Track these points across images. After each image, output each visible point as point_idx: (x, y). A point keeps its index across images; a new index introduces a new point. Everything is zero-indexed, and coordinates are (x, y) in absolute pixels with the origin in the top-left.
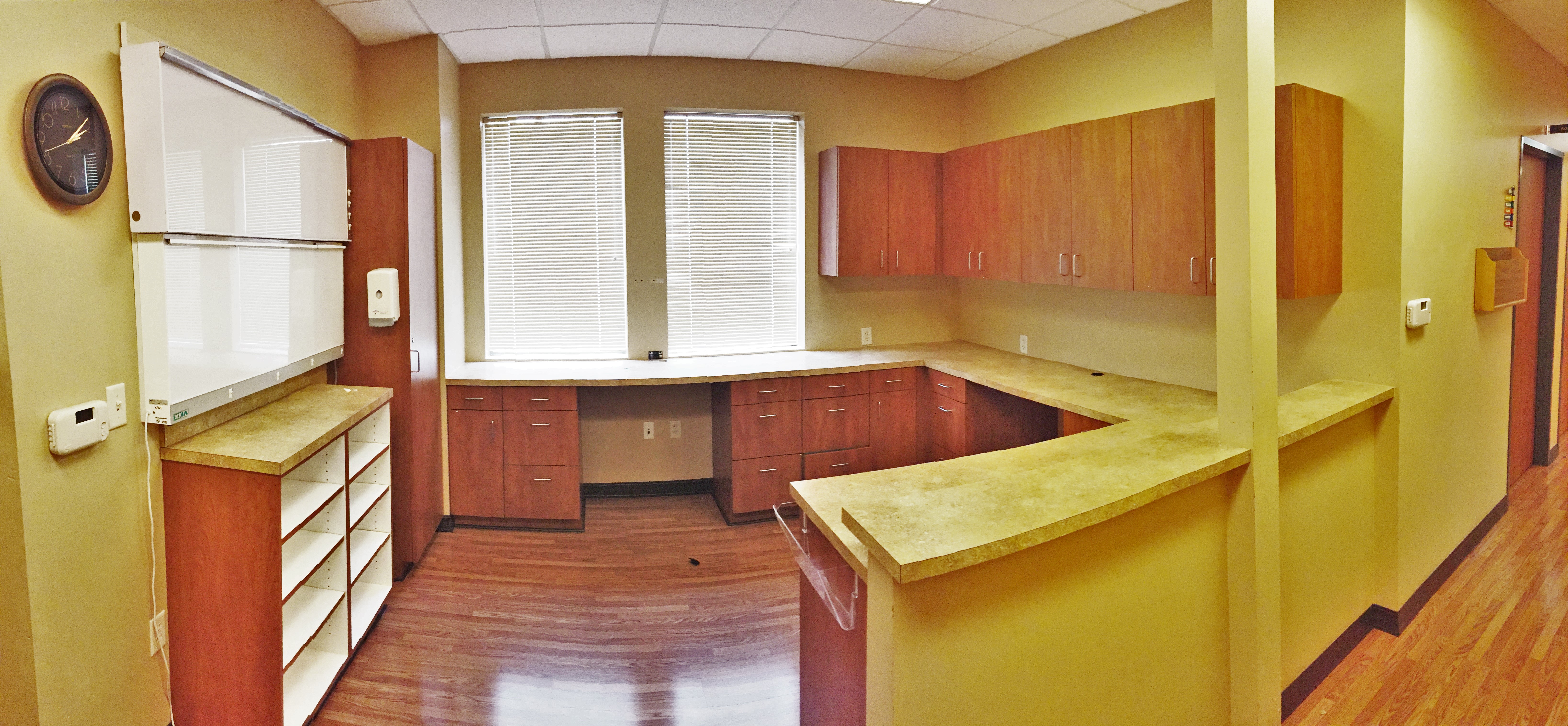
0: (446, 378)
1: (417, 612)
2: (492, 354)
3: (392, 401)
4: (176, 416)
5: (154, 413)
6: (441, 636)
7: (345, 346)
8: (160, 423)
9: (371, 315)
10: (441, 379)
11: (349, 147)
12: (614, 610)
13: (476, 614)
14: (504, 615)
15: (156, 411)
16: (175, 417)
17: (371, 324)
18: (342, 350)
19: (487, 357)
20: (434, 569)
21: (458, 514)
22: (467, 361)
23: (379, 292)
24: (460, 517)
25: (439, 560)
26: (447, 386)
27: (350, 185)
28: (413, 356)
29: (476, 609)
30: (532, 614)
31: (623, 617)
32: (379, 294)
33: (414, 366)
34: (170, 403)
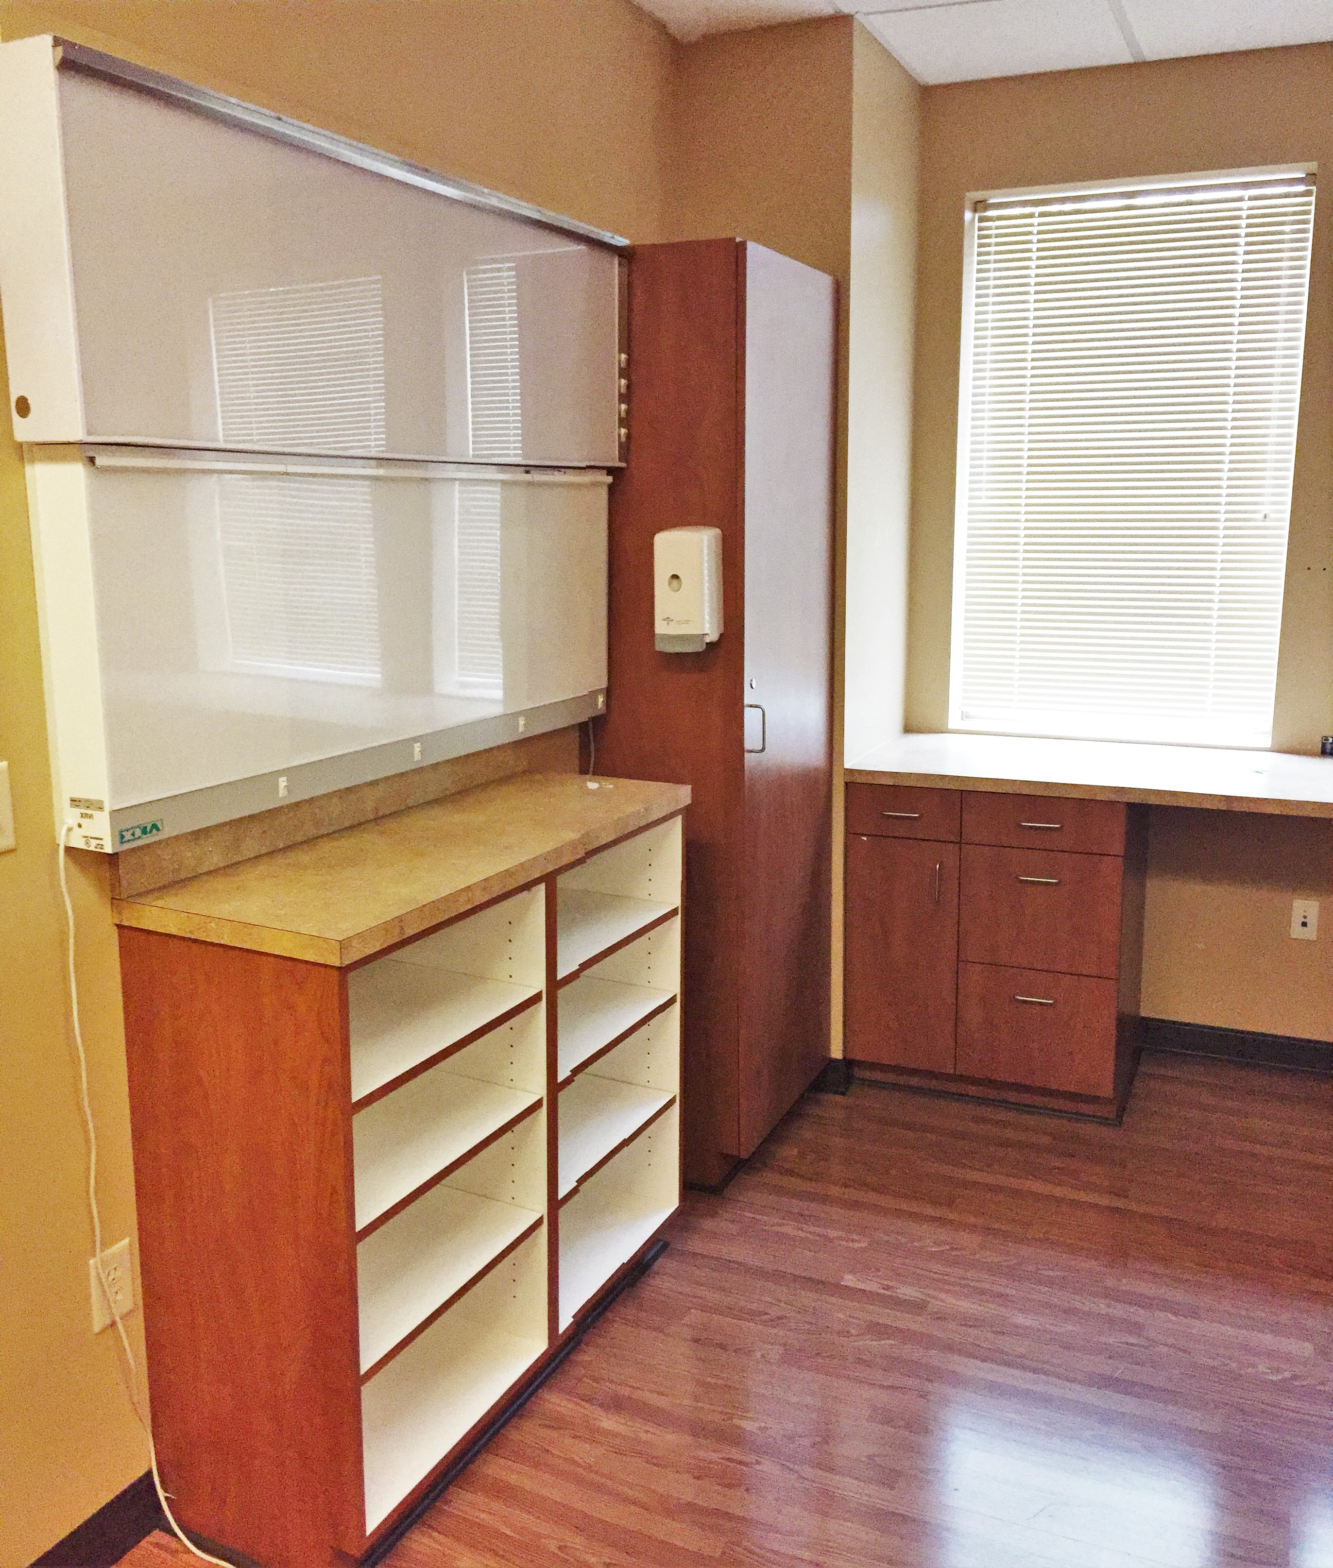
0: (846, 766)
1: (728, 1265)
2: (965, 716)
3: (689, 814)
4: (128, 836)
5: (80, 826)
6: (765, 1323)
7: (609, 692)
8: (92, 848)
9: (661, 628)
10: (835, 768)
11: (625, 261)
12: (1140, 1315)
13: (849, 1280)
14: (907, 1292)
15: (84, 822)
16: (122, 837)
17: (659, 646)
18: (601, 699)
19: (953, 722)
20: (791, 1173)
21: (859, 1057)
22: (908, 729)
23: (675, 577)
24: (860, 1064)
25: (802, 1155)
26: (846, 783)
27: (627, 344)
28: (751, 718)
29: (852, 1272)
30: (967, 1296)
31: (1152, 1335)
32: (675, 582)
33: (751, 737)
34: (107, 808)
